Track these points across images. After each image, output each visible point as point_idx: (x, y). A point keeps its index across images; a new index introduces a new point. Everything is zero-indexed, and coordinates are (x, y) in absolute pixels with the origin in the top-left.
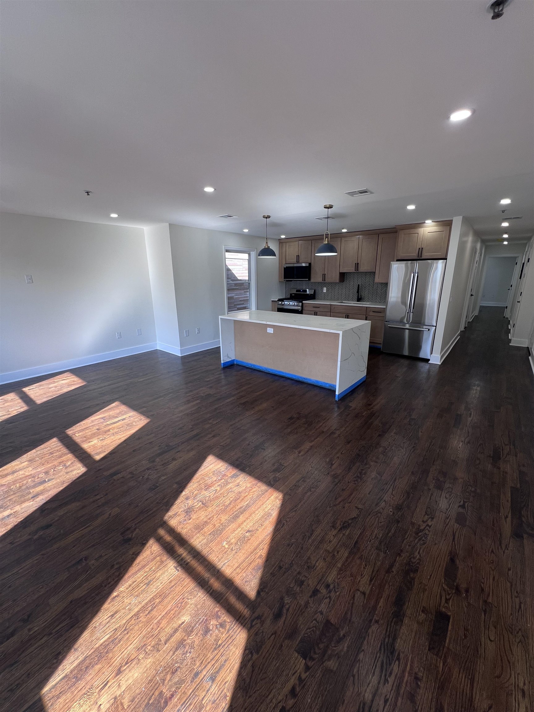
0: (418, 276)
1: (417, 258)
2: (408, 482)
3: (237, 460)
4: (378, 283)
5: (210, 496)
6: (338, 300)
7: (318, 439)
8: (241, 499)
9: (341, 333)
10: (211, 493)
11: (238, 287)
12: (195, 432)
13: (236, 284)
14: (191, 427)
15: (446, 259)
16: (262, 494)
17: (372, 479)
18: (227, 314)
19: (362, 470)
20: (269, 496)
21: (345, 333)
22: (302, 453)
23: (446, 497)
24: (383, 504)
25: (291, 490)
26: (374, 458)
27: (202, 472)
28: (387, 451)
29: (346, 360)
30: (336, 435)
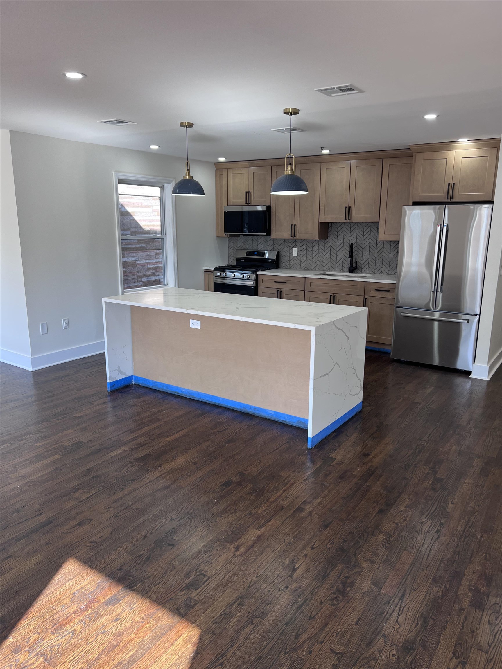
0: (447, 231)
1: (447, 200)
2: (425, 597)
3: (120, 569)
4: (384, 241)
5: (61, 644)
6: (318, 269)
7: (273, 521)
8: (120, 647)
9: (313, 330)
10: (64, 638)
11: (143, 245)
12: (43, 518)
13: (140, 241)
14: (39, 506)
15: (491, 202)
16: (162, 634)
17: (364, 594)
18: (122, 294)
19: (347, 577)
20: (174, 638)
21: (319, 329)
22: (242, 550)
23: (489, 622)
24: (380, 641)
25: (216, 623)
26: (369, 554)
27: (50, 597)
28: (391, 539)
29: (325, 375)
30: (303, 514)
